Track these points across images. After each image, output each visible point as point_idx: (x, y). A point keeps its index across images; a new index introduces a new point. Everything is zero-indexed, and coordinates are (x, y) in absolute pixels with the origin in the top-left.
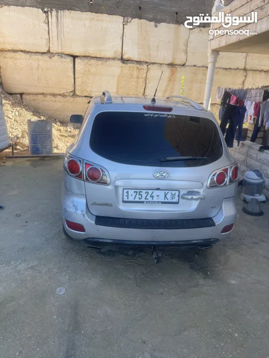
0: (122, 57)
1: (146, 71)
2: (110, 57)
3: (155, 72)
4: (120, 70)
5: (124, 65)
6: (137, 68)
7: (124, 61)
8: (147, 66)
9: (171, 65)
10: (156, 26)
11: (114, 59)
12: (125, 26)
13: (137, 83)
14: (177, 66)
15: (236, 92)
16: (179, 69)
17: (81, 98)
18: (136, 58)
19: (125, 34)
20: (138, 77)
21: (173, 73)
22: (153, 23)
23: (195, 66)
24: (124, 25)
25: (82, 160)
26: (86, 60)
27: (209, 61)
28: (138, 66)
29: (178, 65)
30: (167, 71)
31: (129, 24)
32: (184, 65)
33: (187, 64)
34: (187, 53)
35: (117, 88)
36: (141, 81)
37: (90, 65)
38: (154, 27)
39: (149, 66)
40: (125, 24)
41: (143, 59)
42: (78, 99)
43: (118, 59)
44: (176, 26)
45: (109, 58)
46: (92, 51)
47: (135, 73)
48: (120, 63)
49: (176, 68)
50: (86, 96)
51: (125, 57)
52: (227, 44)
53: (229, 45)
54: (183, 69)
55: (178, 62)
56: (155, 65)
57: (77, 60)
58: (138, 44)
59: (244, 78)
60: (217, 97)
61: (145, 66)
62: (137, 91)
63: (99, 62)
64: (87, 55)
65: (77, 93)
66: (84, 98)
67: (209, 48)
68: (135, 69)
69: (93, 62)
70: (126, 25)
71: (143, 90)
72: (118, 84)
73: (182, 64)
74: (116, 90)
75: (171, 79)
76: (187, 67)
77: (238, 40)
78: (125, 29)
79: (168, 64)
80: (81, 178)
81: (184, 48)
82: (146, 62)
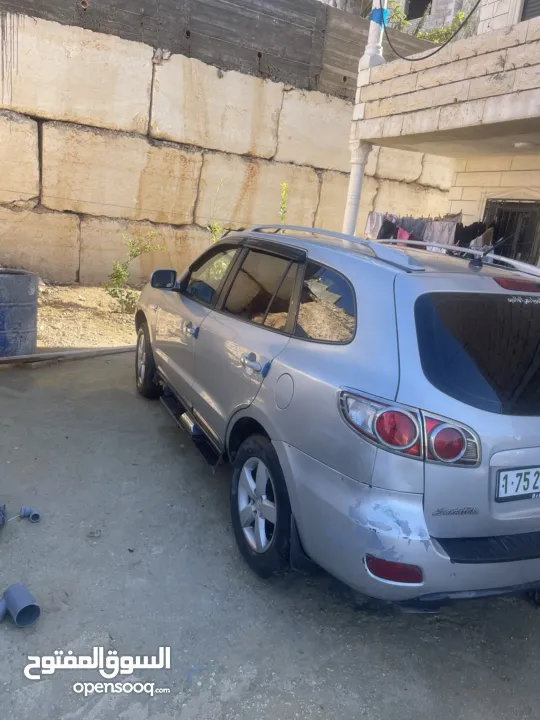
0: (149, 131)
1: (199, 165)
2: (123, 129)
3: (216, 167)
4: (145, 160)
5: (155, 149)
6: (182, 157)
7: (154, 140)
8: (202, 155)
9: (248, 157)
10: (220, 76)
11: (132, 134)
12: (157, 67)
13: (182, 188)
14: (258, 160)
15: (406, 223)
16: (264, 167)
17: (56, 215)
18: (179, 136)
19: (155, 83)
20: (183, 178)
21: (252, 174)
22: (213, 69)
23: (292, 163)
24: (154, 64)
25: (417, 411)
26: (69, 132)
27: (352, 161)
28: (183, 153)
29: (261, 159)
30: (240, 169)
31: (165, 64)
32: (271, 159)
33: (277, 158)
34: (277, 136)
35: (139, 197)
36: (190, 184)
37: (79, 142)
38: (216, 77)
39: (206, 156)
40: (157, 61)
41: (192, 139)
42: (49, 217)
43: (142, 136)
44: (259, 80)
45: (120, 131)
46: (83, 112)
47: (177, 167)
48: (145, 144)
49: (257, 163)
50: (66, 211)
51: (156, 132)
52: (403, 133)
53: (407, 136)
54: (271, 166)
55: (260, 152)
56: (217, 155)
57: (47, 130)
58: (184, 106)
59: (375, 193)
60: (368, 231)
61: (197, 155)
62: (180, 206)
63: (100, 139)
64: (72, 118)
65: (46, 201)
66: (65, 215)
67: (352, 136)
68: (178, 159)
69: (86, 135)
70: (158, 64)
71: (193, 205)
72: (140, 190)
73: (268, 157)
74: (135, 201)
75: (249, 186)
76: (277, 164)
77: (434, 129)
78: (156, 74)
79: (242, 156)
80: (419, 454)
81: (272, 125)
82: (200, 148)
